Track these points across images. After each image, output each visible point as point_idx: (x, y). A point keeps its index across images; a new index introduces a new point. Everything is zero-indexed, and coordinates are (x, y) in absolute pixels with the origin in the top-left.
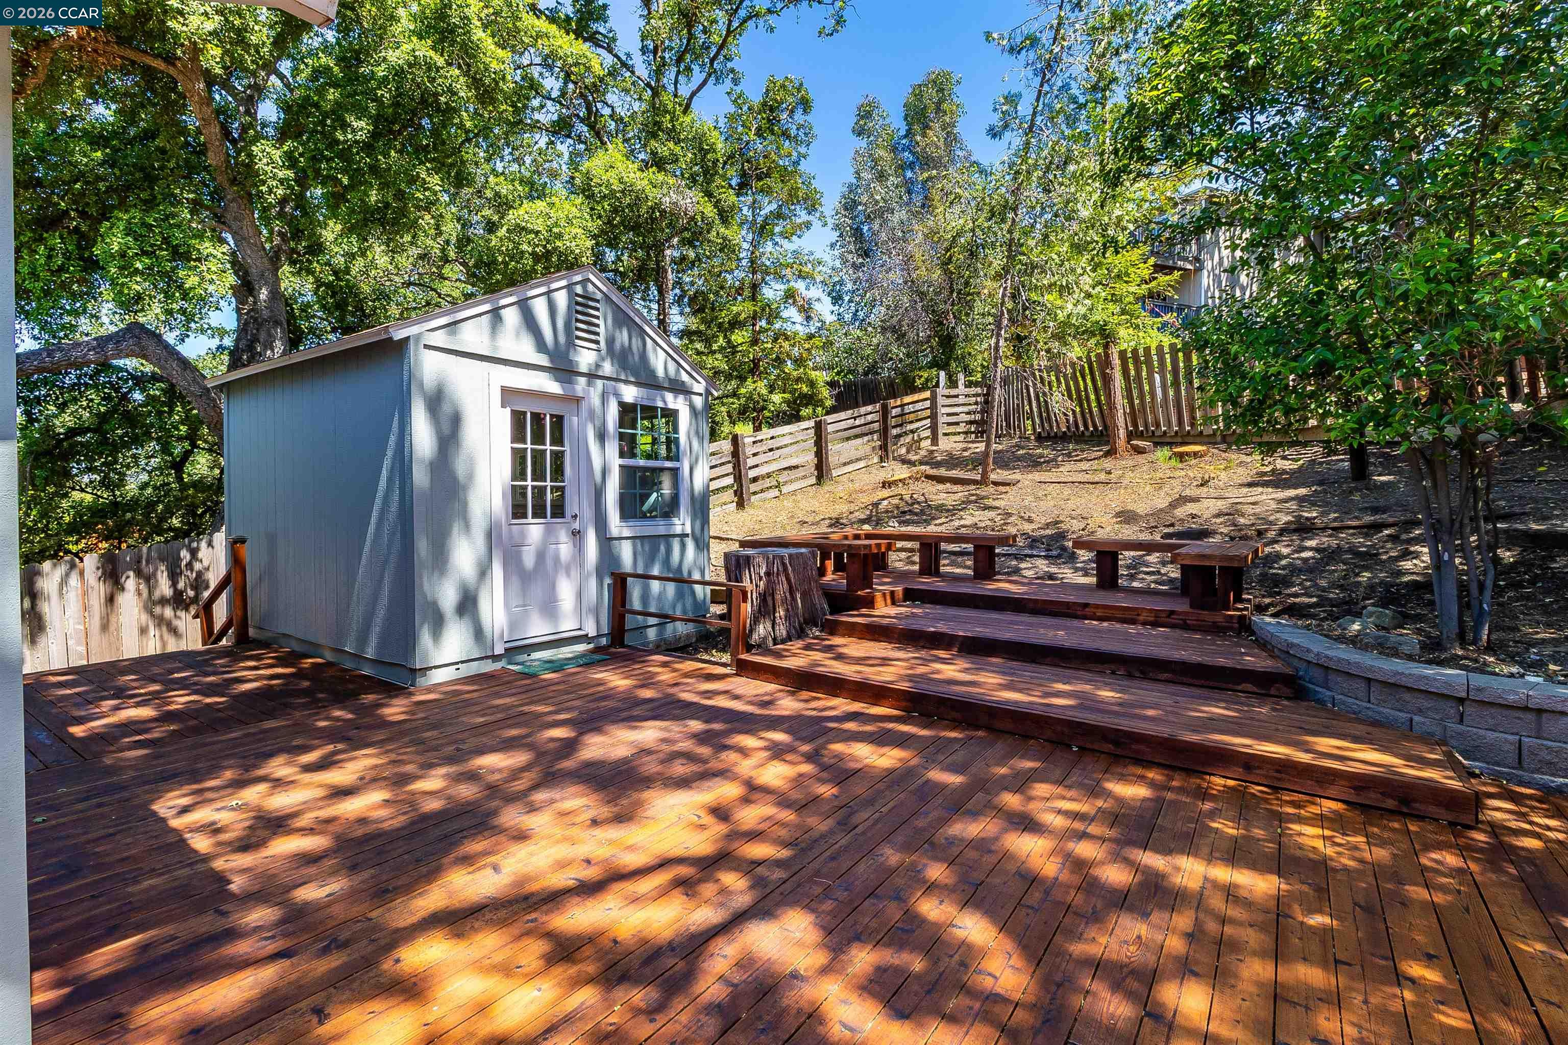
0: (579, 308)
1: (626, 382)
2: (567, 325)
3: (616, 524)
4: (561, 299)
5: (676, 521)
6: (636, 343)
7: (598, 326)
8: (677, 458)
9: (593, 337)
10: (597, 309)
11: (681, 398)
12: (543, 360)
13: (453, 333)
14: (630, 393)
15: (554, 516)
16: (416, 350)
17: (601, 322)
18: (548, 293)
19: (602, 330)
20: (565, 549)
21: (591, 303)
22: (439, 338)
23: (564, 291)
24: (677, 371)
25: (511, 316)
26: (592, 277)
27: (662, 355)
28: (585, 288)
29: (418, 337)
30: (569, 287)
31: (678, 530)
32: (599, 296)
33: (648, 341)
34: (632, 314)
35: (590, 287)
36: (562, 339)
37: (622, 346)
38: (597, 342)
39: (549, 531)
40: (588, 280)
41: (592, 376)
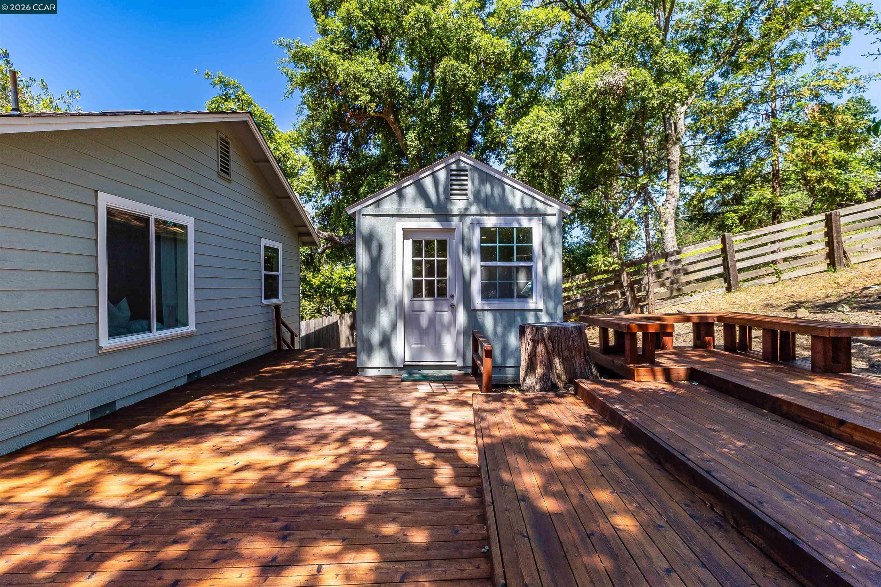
0: (454, 178)
1: (489, 215)
2: (445, 190)
3: (478, 301)
4: (442, 175)
5: (530, 301)
6: (497, 191)
7: (466, 185)
8: (530, 259)
9: (464, 192)
10: (466, 175)
11: (535, 220)
12: (429, 211)
13: (378, 206)
14: (490, 222)
15: (439, 296)
16: (359, 217)
17: (469, 183)
18: (433, 173)
19: (470, 186)
20: (446, 315)
21: (462, 173)
22: (370, 210)
23: (444, 170)
24: (533, 203)
25: (410, 191)
26: (462, 158)
27: (518, 194)
28: (458, 165)
29: (360, 211)
30: (447, 167)
31: (532, 306)
32: (468, 167)
33: (507, 187)
34: (492, 173)
35: (462, 164)
36: (442, 197)
37: (486, 195)
38: (466, 195)
39: (436, 305)
40: (459, 160)
41: (462, 215)
